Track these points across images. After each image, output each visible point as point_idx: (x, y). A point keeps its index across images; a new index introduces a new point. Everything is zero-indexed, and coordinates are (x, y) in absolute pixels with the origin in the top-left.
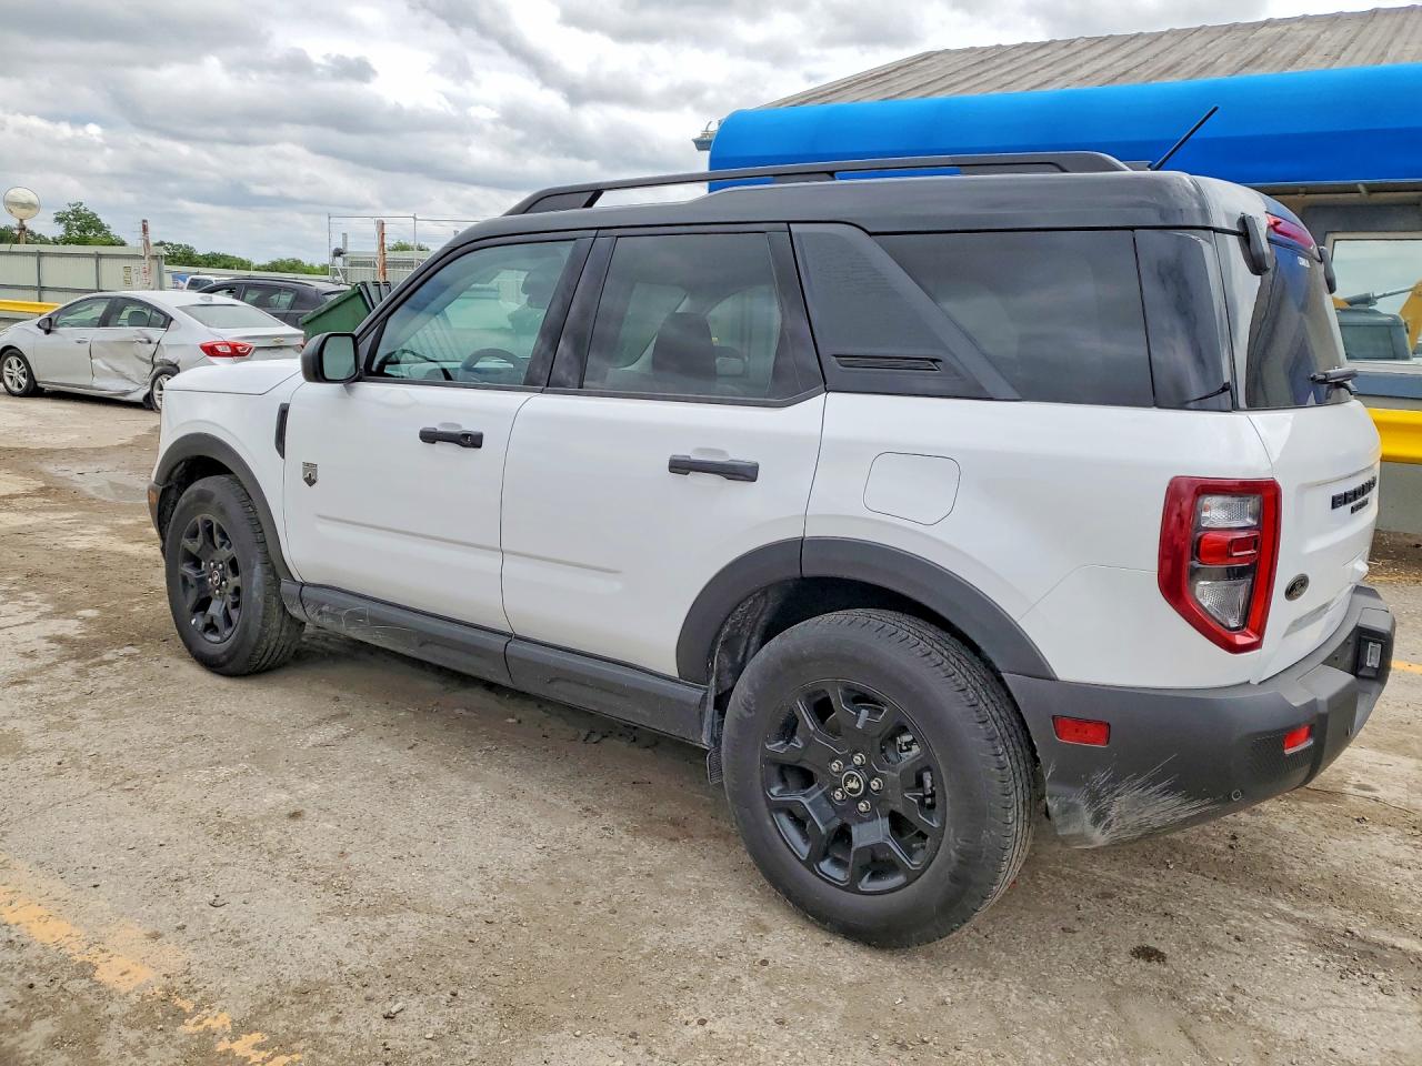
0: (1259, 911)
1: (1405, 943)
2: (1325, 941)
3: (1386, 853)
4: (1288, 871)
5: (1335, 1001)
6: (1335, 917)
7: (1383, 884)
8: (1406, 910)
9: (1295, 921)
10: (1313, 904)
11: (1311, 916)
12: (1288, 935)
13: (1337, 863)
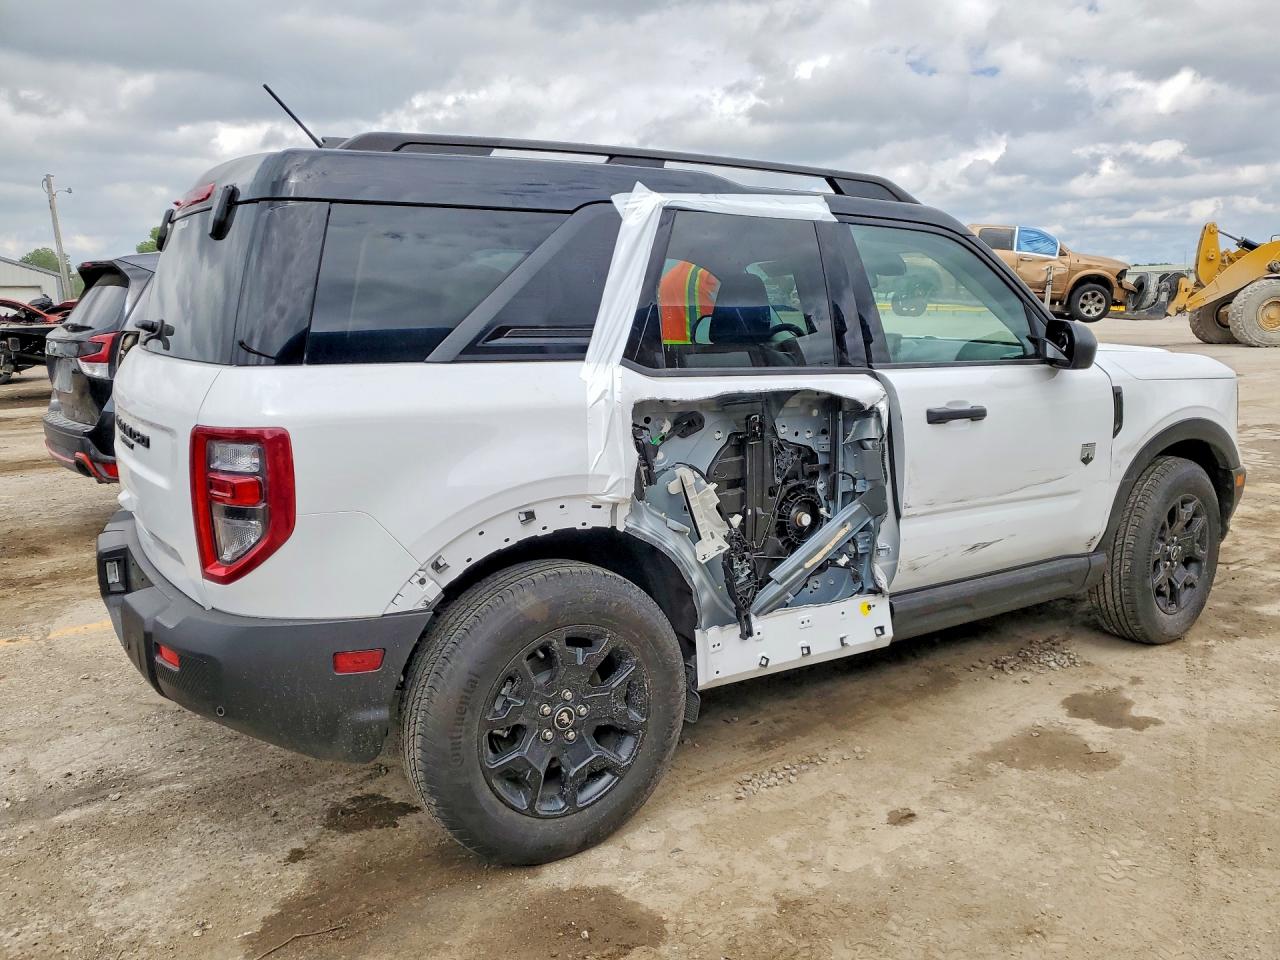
0: (188, 774)
1: (73, 815)
2: (130, 782)
3: (143, 895)
4: (204, 816)
5: (96, 754)
6: (139, 803)
7: (122, 857)
8: (89, 845)
9: (161, 782)
10: (161, 803)
11: (153, 791)
12: (155, 770)
13: (176, 851)
